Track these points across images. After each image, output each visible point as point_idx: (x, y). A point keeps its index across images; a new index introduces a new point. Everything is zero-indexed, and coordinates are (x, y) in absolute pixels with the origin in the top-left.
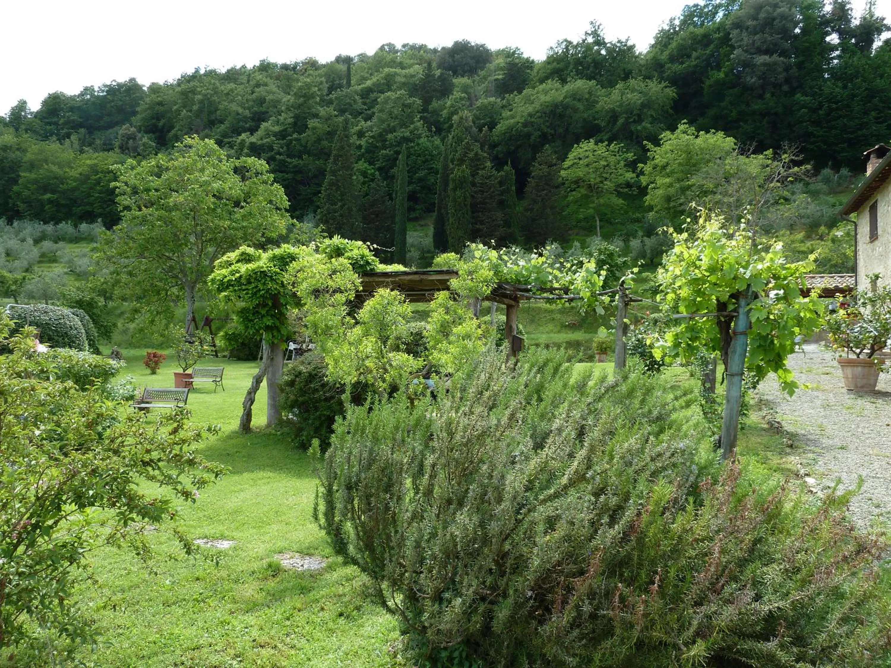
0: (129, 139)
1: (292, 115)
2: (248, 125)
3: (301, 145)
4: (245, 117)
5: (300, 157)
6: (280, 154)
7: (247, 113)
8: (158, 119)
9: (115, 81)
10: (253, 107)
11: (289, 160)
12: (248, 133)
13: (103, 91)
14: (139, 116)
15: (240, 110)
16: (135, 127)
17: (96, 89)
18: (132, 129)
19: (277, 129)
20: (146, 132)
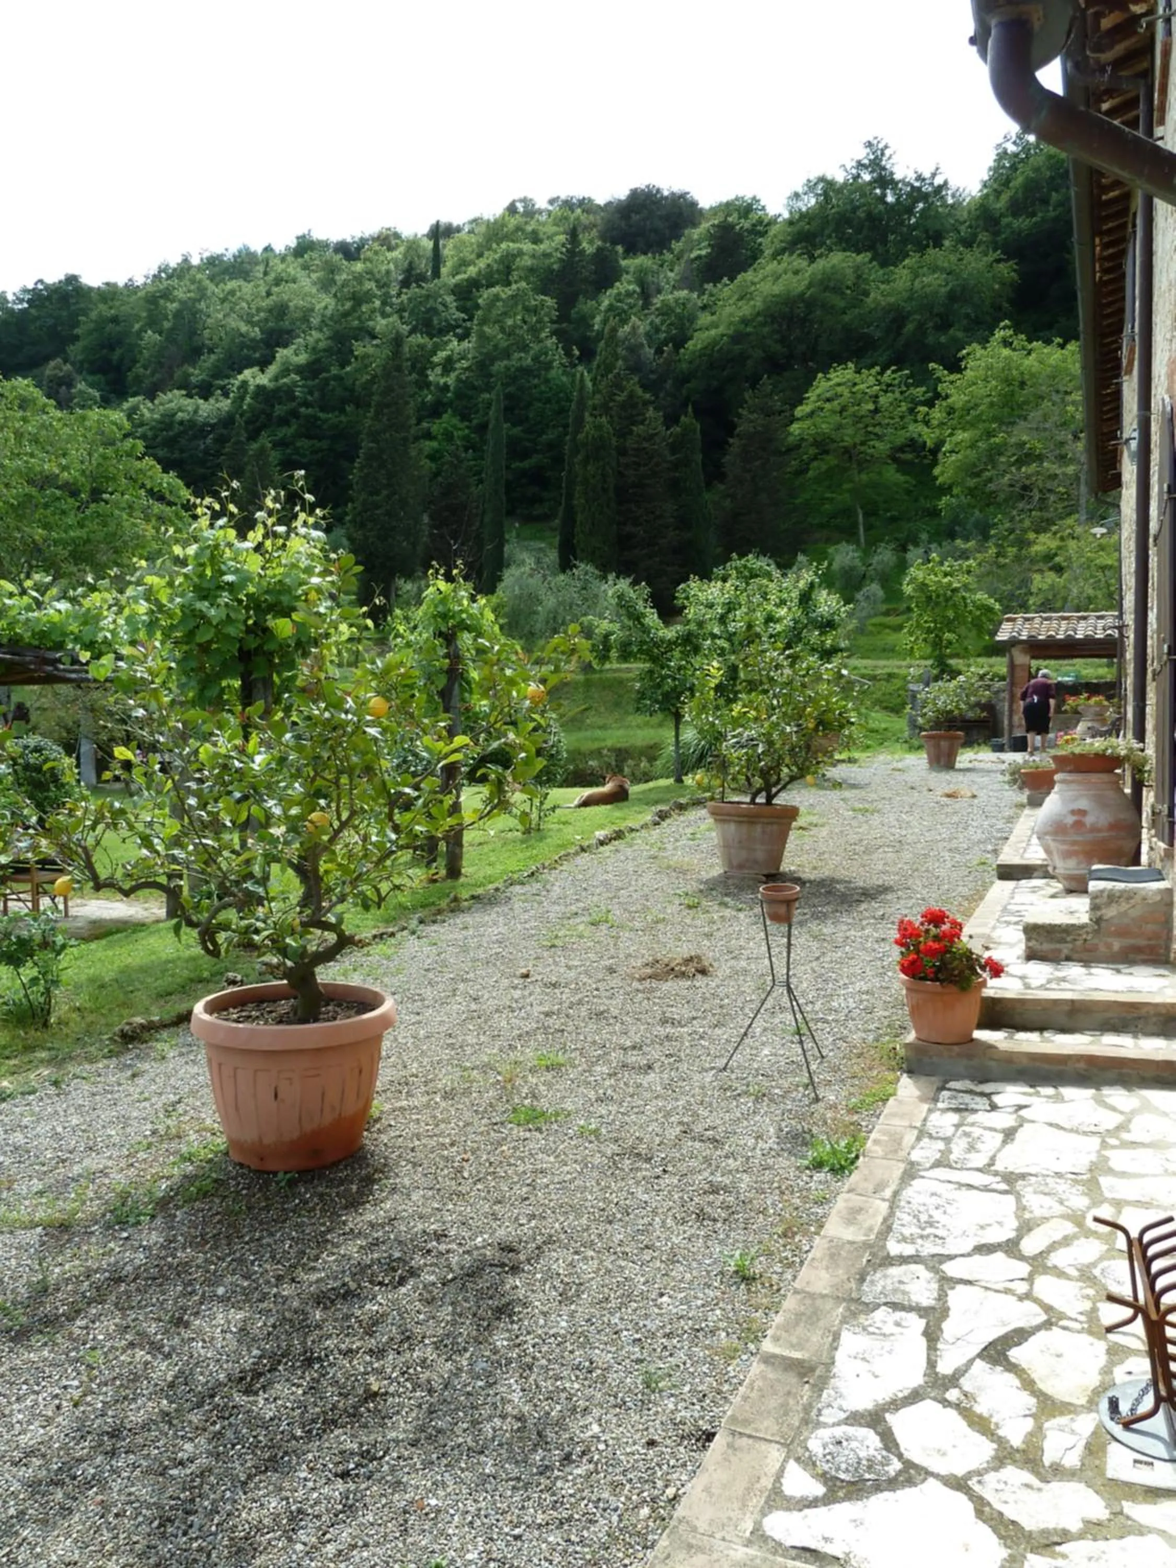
0: (60, 385)
1: (328, 333)
2: (257, 355)
3: (346, 389)
4: (253, 340)
5: (342, 411)
6: (306, 404)
7: (256, 333)
8: (112, 348)
9: (41, 281)
10: (266, 320)
11: (322, 415)
12: (256, 369)
13: (21, 301)
14: (80, 345)
15: (244, 328)
16: (73, 364)
17: (10, 297)
18: (68, 367)
19: (302, 359)
20: (92, 372)
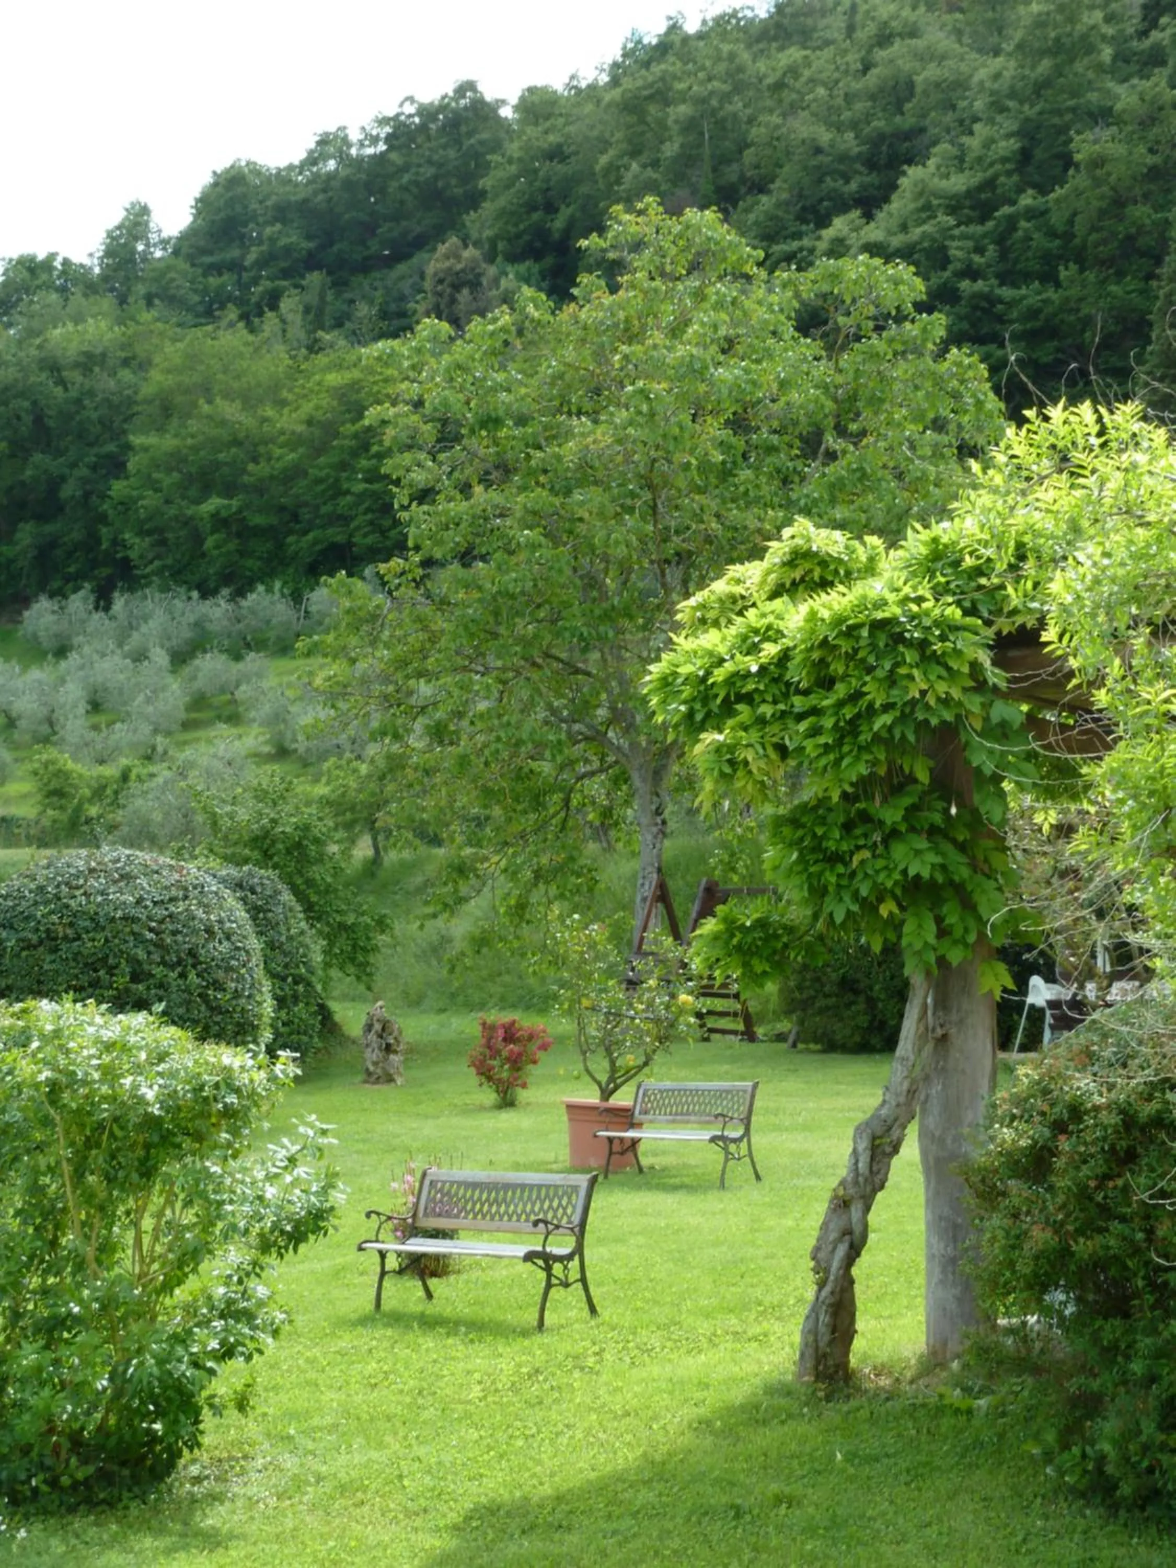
0: (457, 287)
1: (1011, 125)
2: (853, 186)
3: (1052, 234)
4: (843, 158)
5: (1049, 278)
6: (972, 273)
7: (849, 142)
8: (551, 208)
9: (411, 99)
10: (868, 117)
11: (1006, 293)
12: (855, 214)
13: (375, 140)
14: (488, 208)
15: (825, 136)
16: (476, 244)
17: (354, 136)
18: (470, 253)
19: (958, 183)
20: (513, 258)
